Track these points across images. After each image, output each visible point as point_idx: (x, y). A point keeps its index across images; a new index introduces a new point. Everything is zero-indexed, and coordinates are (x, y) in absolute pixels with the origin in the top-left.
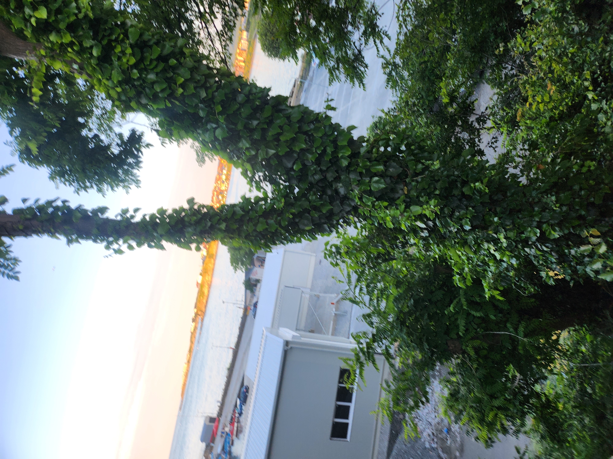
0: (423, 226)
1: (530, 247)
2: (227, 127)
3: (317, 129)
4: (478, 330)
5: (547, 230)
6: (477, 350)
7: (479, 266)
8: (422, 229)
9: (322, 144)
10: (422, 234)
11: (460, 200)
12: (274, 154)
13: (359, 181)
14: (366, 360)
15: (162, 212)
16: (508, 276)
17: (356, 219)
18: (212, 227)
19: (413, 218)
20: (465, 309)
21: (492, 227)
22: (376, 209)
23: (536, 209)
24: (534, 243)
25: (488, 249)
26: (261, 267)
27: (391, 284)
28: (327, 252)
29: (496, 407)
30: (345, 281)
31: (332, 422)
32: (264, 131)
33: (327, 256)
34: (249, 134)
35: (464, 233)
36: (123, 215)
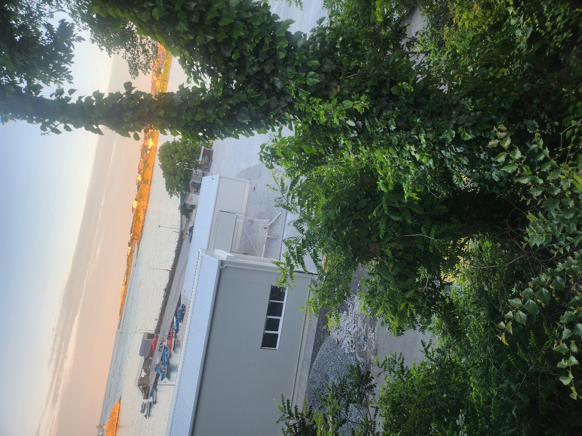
0: (352, 124)
1: (446, 150)
2: (164, 6)
3: (255, 18)
4: (396, 234)
5: (462, 132)
6: (394, 251)
7: (400, 170)
8: (352, 128)
9: (260, 33)
10: (352, 135)
11: (388, 101)
12: (212, 41)
13: (295, 75)
14: (296, 263)
15: (98, 95)
16: (425, 179)
17: (292, 117)
18: (150, 114)
19: (345, 112)
20: (386, 215)
21: (415, 128)
22: (310, 105)
23: (454, 113)
24: (449, 145)
25: (409, 151)
26: (196, 193)
27: (321, 193)
28: (263, 155)
29: (408, 299)
30: (278, 189)
31: (263, 334)
32: (202, 14)
33: (263, 158)
34: (186, 17)
35: (389, 134)
36: (59, 96)
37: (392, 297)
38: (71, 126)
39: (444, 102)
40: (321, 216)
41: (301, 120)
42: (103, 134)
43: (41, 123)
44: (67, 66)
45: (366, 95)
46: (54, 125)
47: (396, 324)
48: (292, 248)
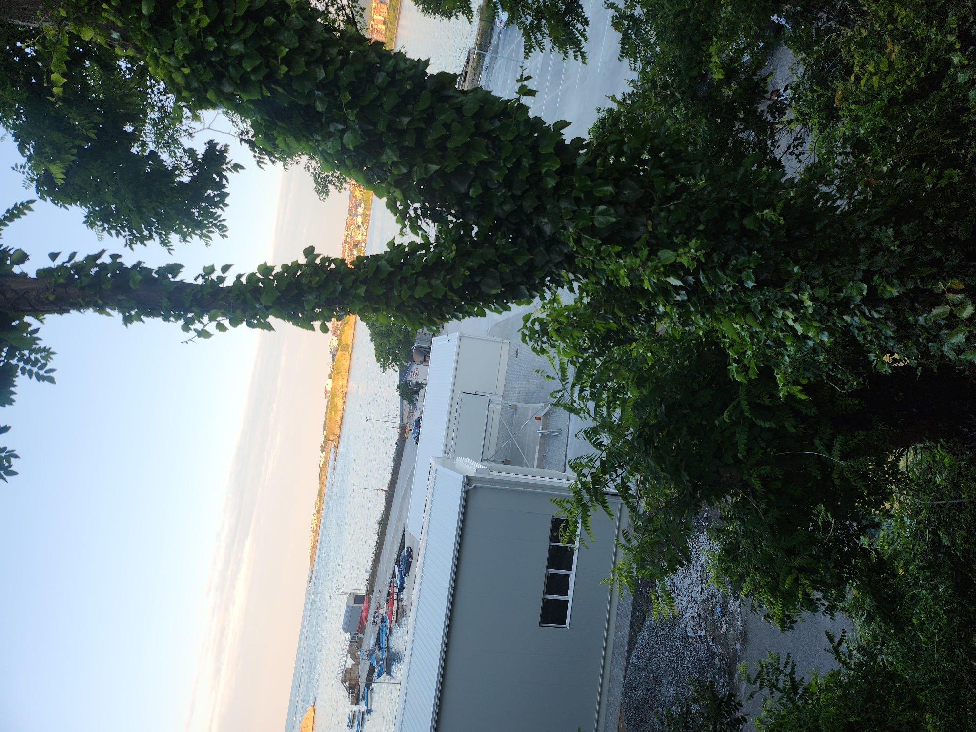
0: (678, 283)
1: (853, 315)
2: (360, 128)
3: (504, 129)
4: (768, 450)
5: (879, 285)
6: (765, 481)
7: (769, 347)
8: (677, 289)
9: (514, 151)
10: (678, 298)
11: (738, 239)
12: (437, 171)
13: (574, 212)
14: (592, 500)
15: (266, 270)
16: (815, 361)
17: (572, 276)
18: (344, 293)
19: (662, 269)
20: (747, 417)
21: (791, 283)
22: (603, 258)
23: (862, 250)
24: (858, 306)
25: (784, 319)
26: (424, 363)
27: (630, 382)
28: (526, 331)
29: (797, 569)
30: (556, 377)
31: (541, 601)
32: (420, 133)
33: (527, 338)
34: (395, 140)
35: (745, 293)
36: (207, 277)
37: (770, 559)
38: (226, 322)
40: (630, 421)
41: (588, 279)
42: (273, 330)
43: (182, 319)
44: (219, 212)
45: (698, 239)
46: (201, 323)
47: (777, 609)
48: (584, 475)
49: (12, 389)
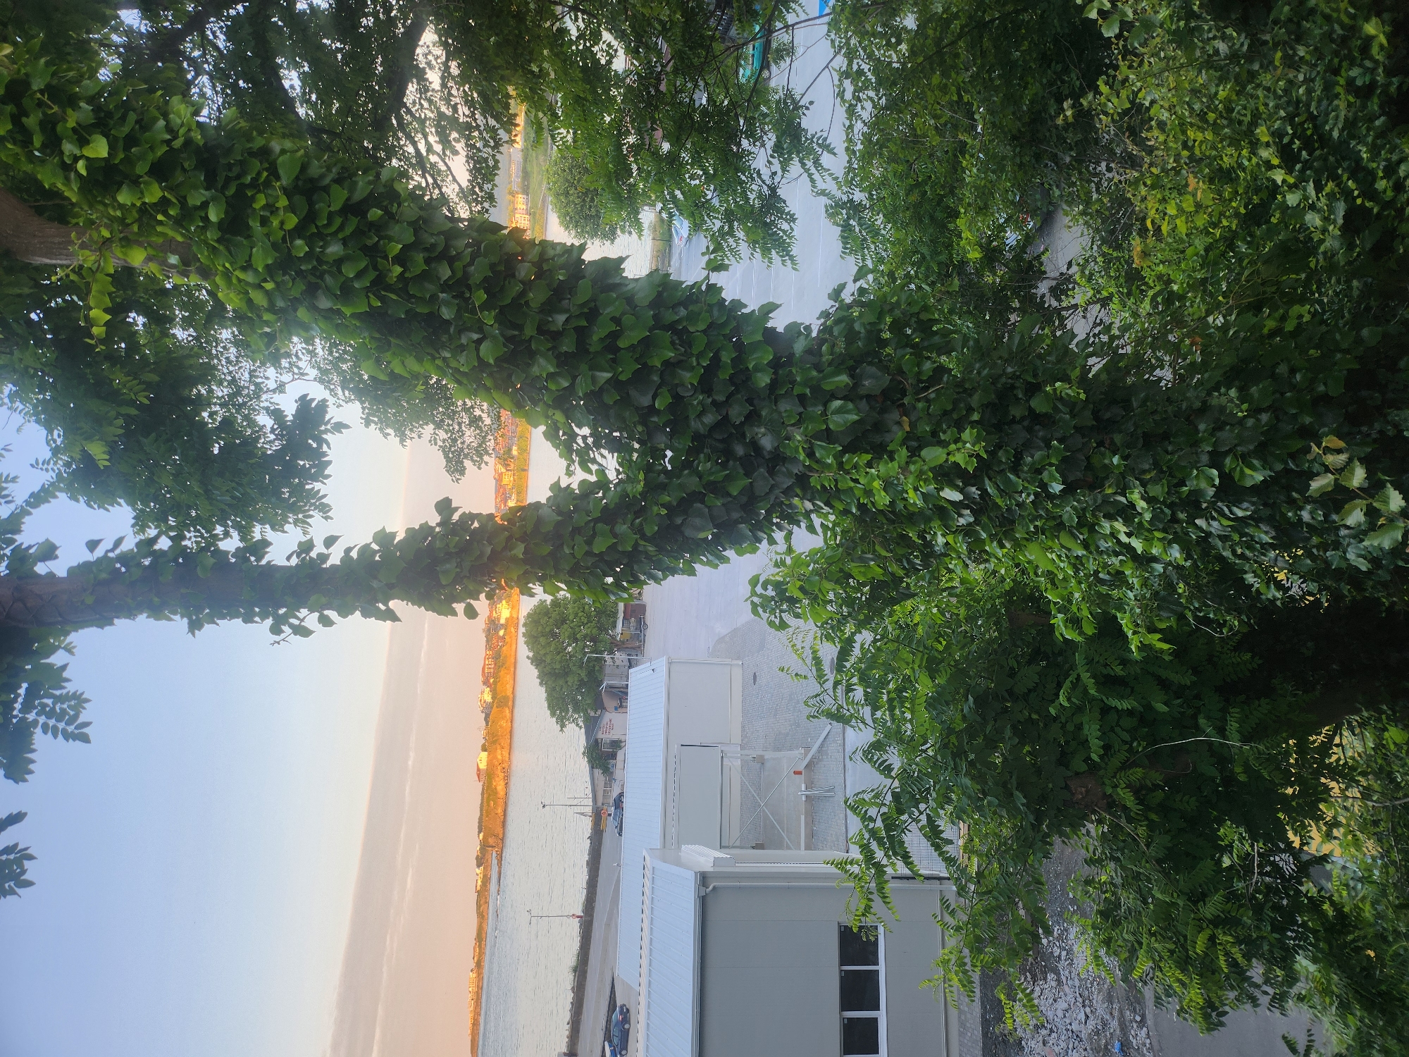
0: (956, 496)
1: (1208, 517)
2: (503, 335)
3: (692, 318)
4: (1135, 744)
5: (1235, 469)
6: (1139, 791)
8: (957, 506)
9: (708, 345)
10: (962, 521)
11: (1029, 430)
12: (608, 381)
13: (800, 414)
15: (384, 538)
17: (809, 505)
19: (931, 476)
20: (1094, 699)
21: (1112, 480)
22: (848, 472)
23: (1202, 427)
25: (1113, 535)
26: (620, 710)
28: (756, 600)
29: (1211, 922)
30: (809, 675)
32: (582, 333)
33: (759, 609)
34: (550, 345)
35: (1052, 503)
36: (304, 555)
37: (1167, 922)
38: (332, 613)
39: (1170, 409)
41: (831, 507)
42: (398, 620)
43: (271, 619)
44: (317, 485)
45: (972, 428)
46: (298, 618)
48: (872, 820)
49: (30, 755)
